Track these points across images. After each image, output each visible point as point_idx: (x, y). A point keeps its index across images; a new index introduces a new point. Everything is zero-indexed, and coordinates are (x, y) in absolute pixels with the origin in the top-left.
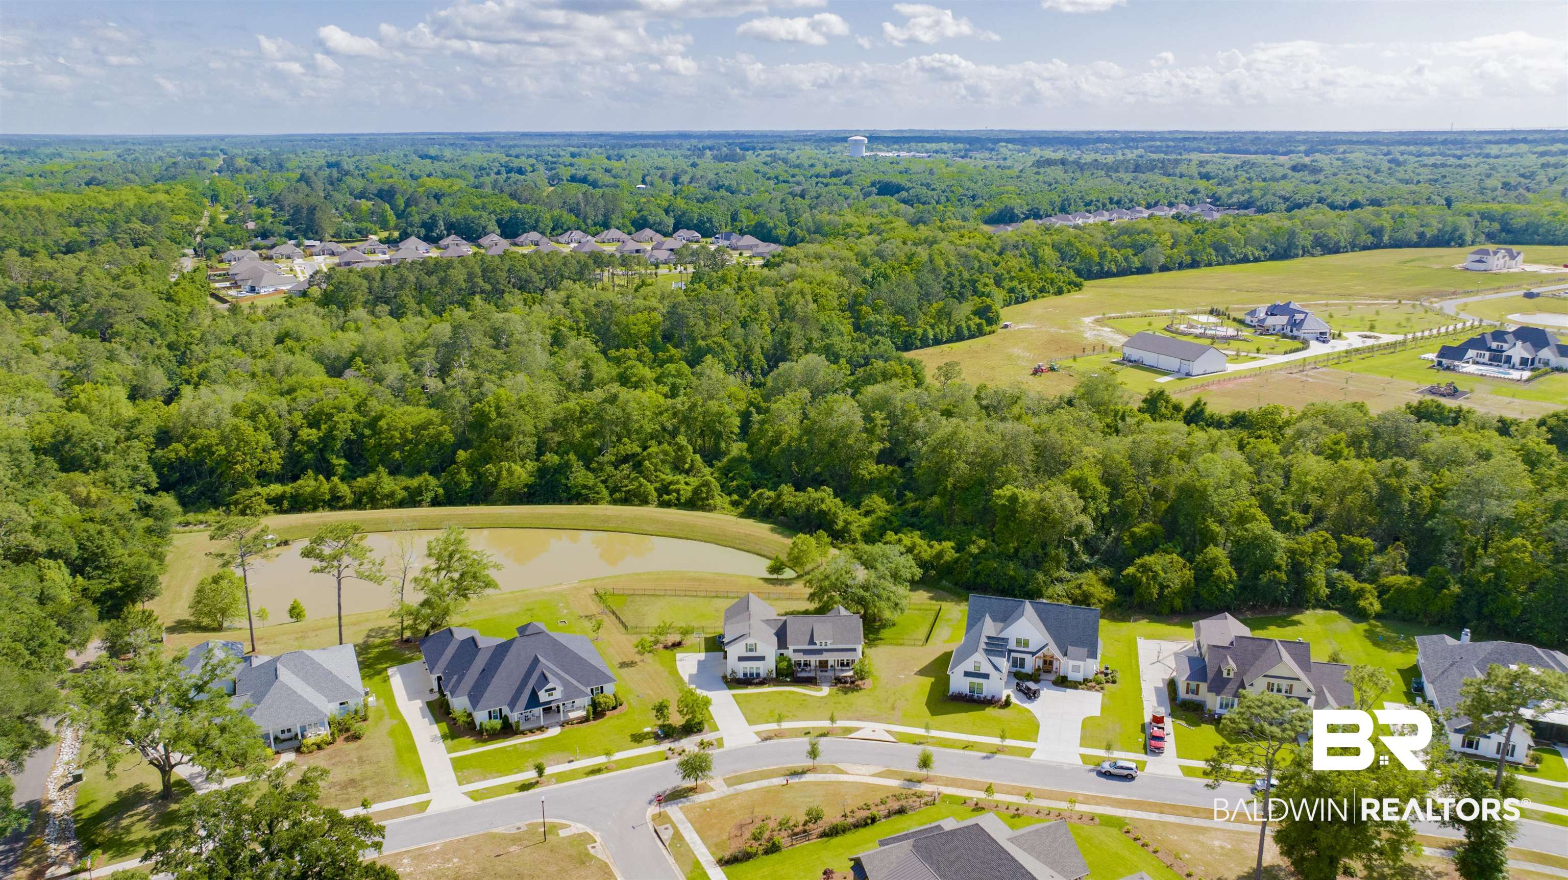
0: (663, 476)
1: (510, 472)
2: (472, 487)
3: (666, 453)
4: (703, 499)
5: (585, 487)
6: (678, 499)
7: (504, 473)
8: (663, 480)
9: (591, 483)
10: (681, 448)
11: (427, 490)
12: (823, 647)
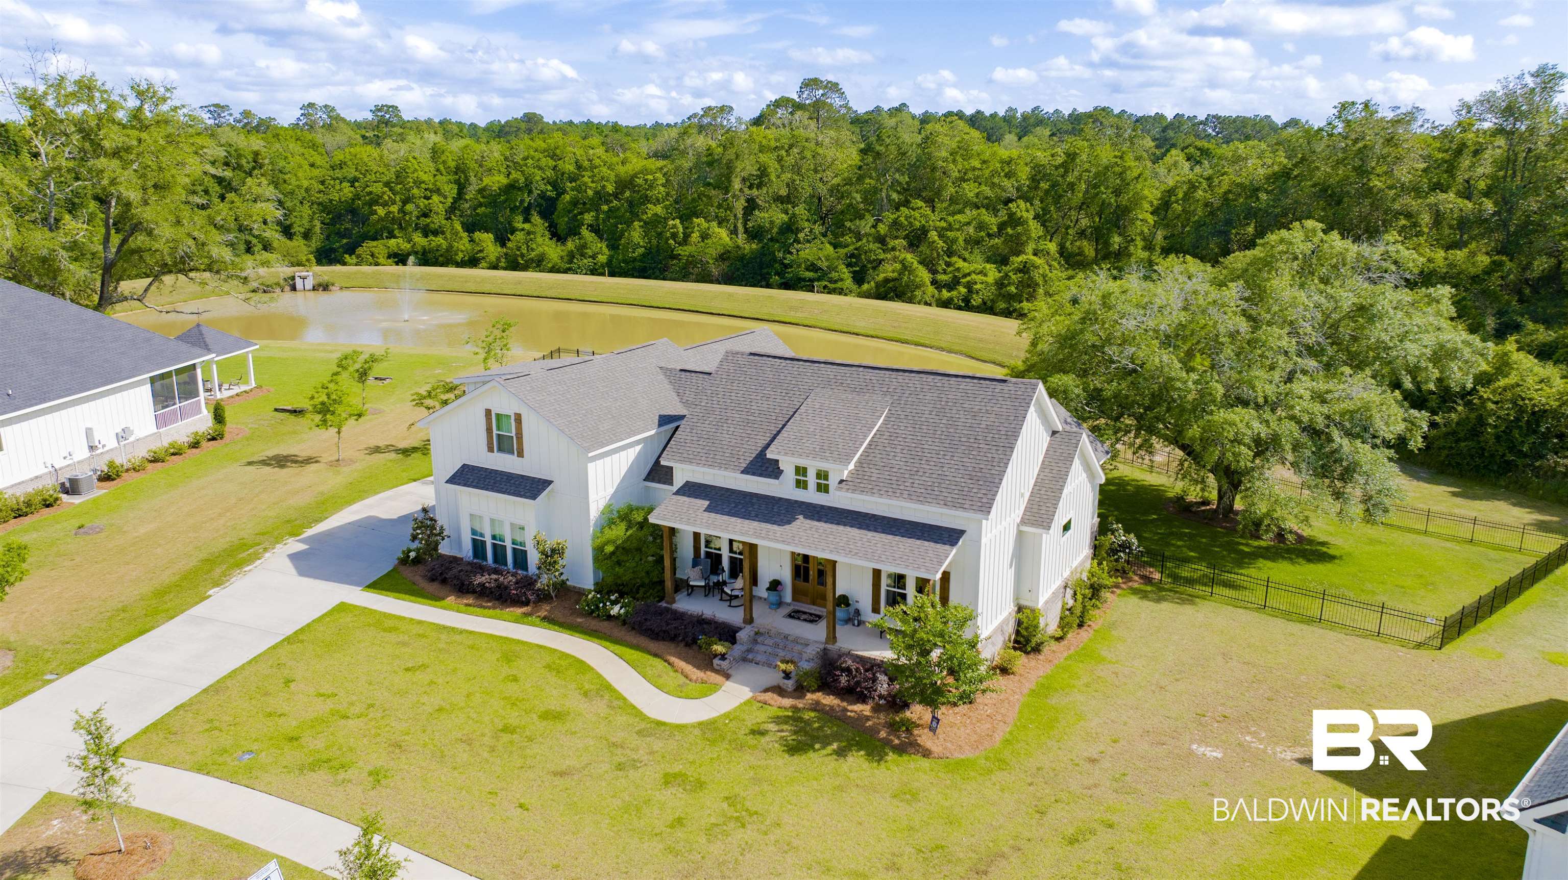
0: (960, 264)
1: (705, 236)
2: (643, 255)
3: (981, 226)
4: (1010, 297)
5: (813, 267)
6: (967, 300)
7: (695, 237)
8: (958, 269)
9: (824, 265)
10: (1014, 221)
11: (583, 255)
12: (811, 496)
